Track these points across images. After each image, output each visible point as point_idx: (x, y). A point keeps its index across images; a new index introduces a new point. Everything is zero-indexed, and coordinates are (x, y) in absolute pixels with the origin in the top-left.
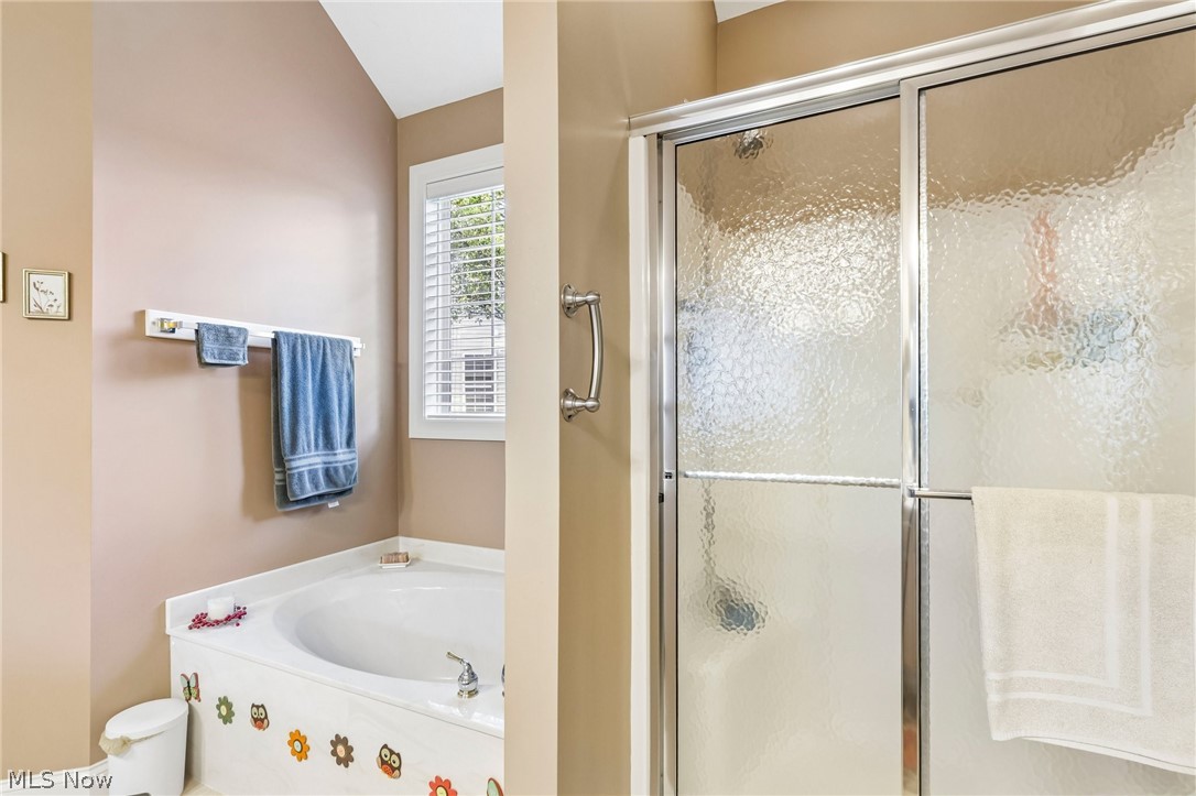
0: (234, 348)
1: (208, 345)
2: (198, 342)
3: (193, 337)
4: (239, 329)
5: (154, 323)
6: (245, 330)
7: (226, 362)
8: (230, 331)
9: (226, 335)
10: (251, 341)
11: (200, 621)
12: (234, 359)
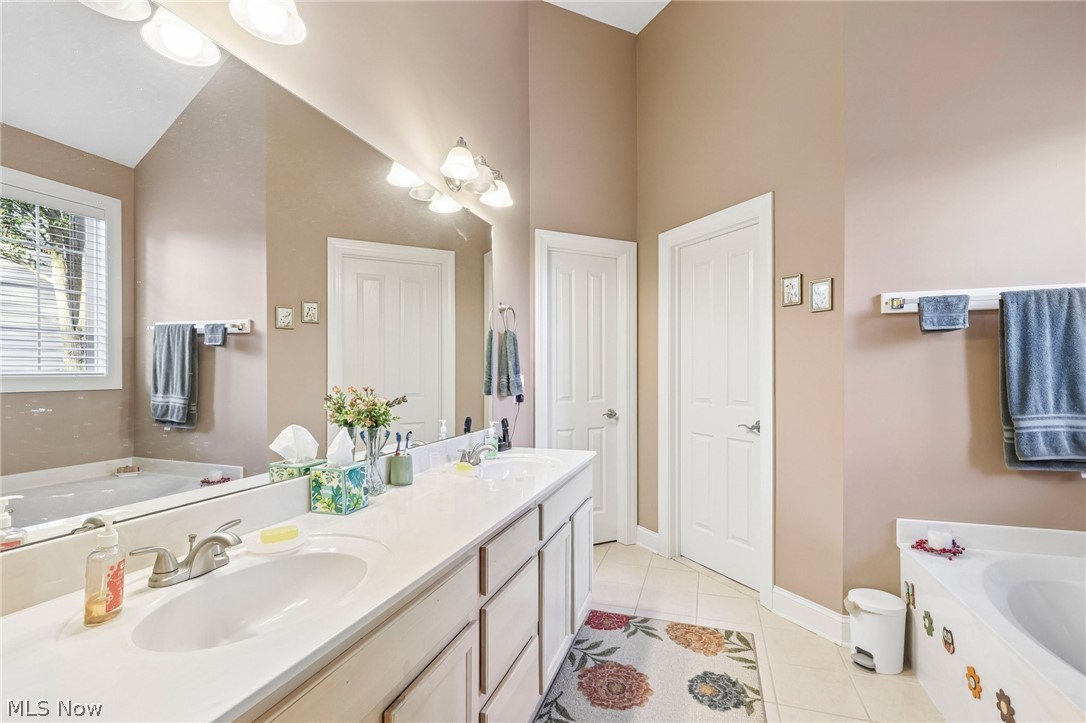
0: (954, 315)
1: (927, 315)
2: (920, 314)
3: (916, 310)
4: (959, 298)
5: (887, 303)
6: (966, 296)
7: (945, 328)
8: (949, 300)
9: (946, 304)
10: (972, 306)
11: (921, 545)
12: (954, 324)
